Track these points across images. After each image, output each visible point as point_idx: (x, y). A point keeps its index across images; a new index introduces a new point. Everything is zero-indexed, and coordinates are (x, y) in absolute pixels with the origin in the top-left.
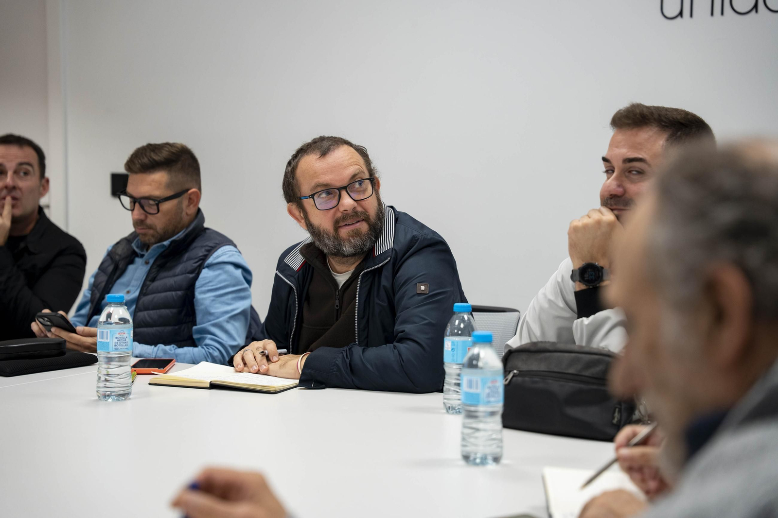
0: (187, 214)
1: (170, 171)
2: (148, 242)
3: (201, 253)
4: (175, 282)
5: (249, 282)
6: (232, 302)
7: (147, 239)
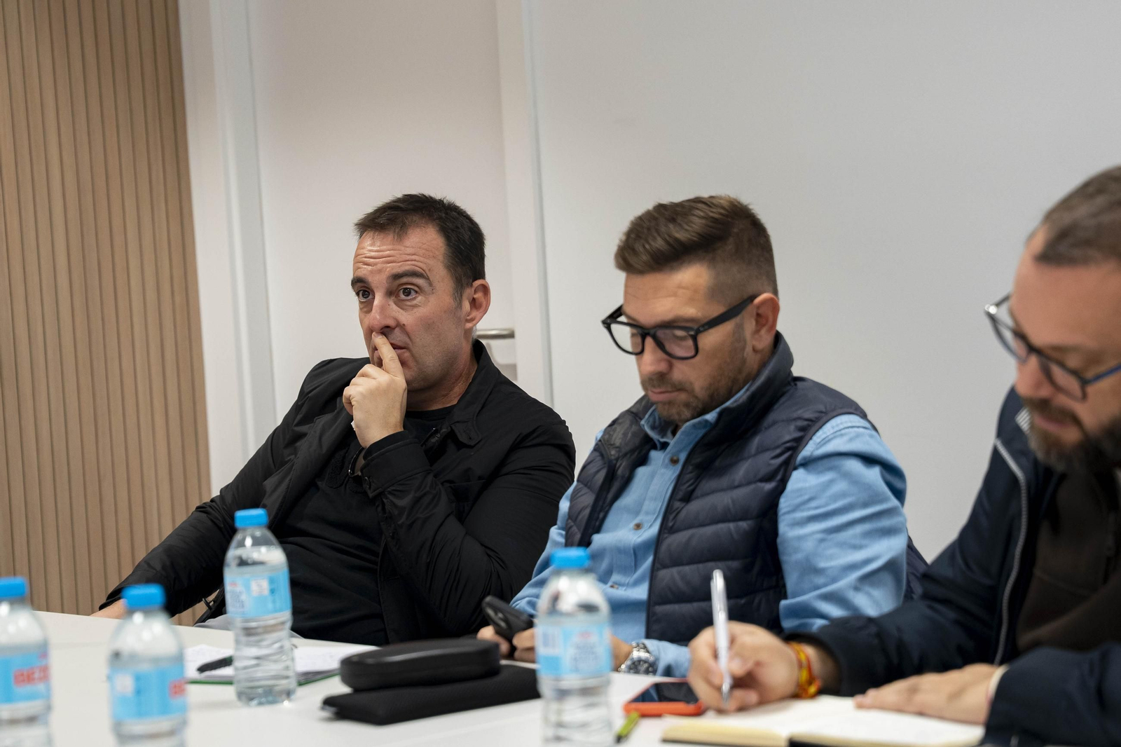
0: (755, 350)
1: (712, 262)
2: (676, 417)
3: (789, 433)
4: (733, 501)
5: (900, 494)
6: (864, 542)
7: (674, 411)
